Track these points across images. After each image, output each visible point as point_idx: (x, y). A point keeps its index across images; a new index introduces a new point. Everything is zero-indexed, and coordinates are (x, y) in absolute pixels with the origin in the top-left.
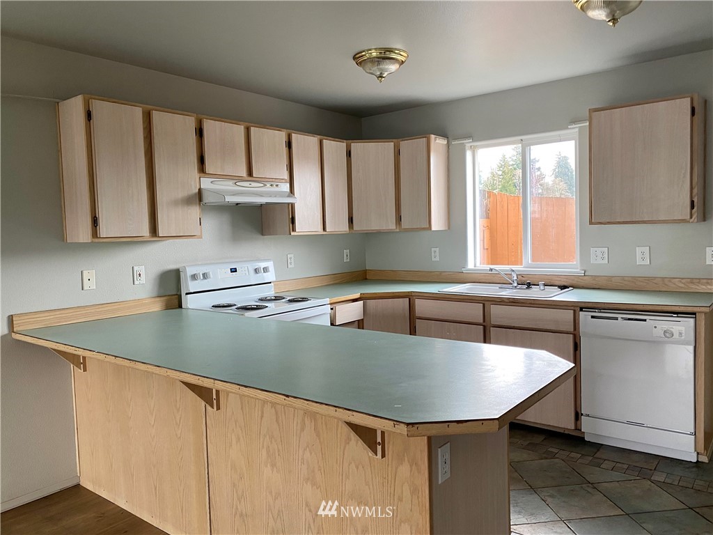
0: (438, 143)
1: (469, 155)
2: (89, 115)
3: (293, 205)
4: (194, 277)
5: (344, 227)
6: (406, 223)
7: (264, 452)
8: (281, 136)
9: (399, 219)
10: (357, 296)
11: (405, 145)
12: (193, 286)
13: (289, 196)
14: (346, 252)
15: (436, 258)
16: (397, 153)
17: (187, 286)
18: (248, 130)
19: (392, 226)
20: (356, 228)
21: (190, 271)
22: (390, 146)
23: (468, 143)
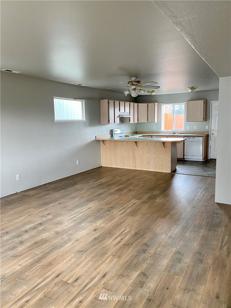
0: (156, 104)
1: (162, 106)
2: (109, 103)
3: (130, 117)
4: (115, 131)
5: (137, 122)
6: (149, 121)
7: (146, 152)
8: (129, 103)
9: (148, 120)
10: (142, 136)
11: (149, 104)
12: (116, 133)
13: (129, 116)
14: (134, 127)
15: (154, 128)
16: (148, 106)
17: (114, 133)
18: (125, 103)
19: (146, 121)
20: (139, 122)
21: (115, 130)
22: (146, 104)
23: (162, 104)
